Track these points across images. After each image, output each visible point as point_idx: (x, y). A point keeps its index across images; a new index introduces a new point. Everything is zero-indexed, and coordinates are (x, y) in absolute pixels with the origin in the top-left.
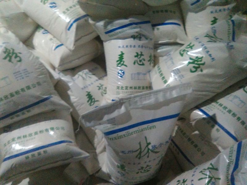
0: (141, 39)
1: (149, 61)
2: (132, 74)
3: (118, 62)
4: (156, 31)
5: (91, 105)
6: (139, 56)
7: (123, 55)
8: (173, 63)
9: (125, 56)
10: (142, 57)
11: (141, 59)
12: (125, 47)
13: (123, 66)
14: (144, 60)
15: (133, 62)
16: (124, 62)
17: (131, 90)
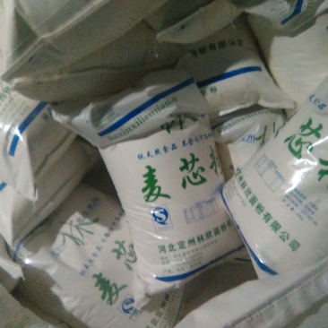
0: (184, 125)
1: (212, 167)
2: (185, 211)
3: (147, 192)
4: (209, 95)
5: (111, 303)
6: (190, 166)
7: (154, 174)
8: (280, 176)
9: (157, 175)
10: (197, 165)
11: (195, 170)
12: (153, 153)
13: (160, 198)
14: (203, 170)
15: (181, 182)
16: (160, 188)
17: (193, 247)
